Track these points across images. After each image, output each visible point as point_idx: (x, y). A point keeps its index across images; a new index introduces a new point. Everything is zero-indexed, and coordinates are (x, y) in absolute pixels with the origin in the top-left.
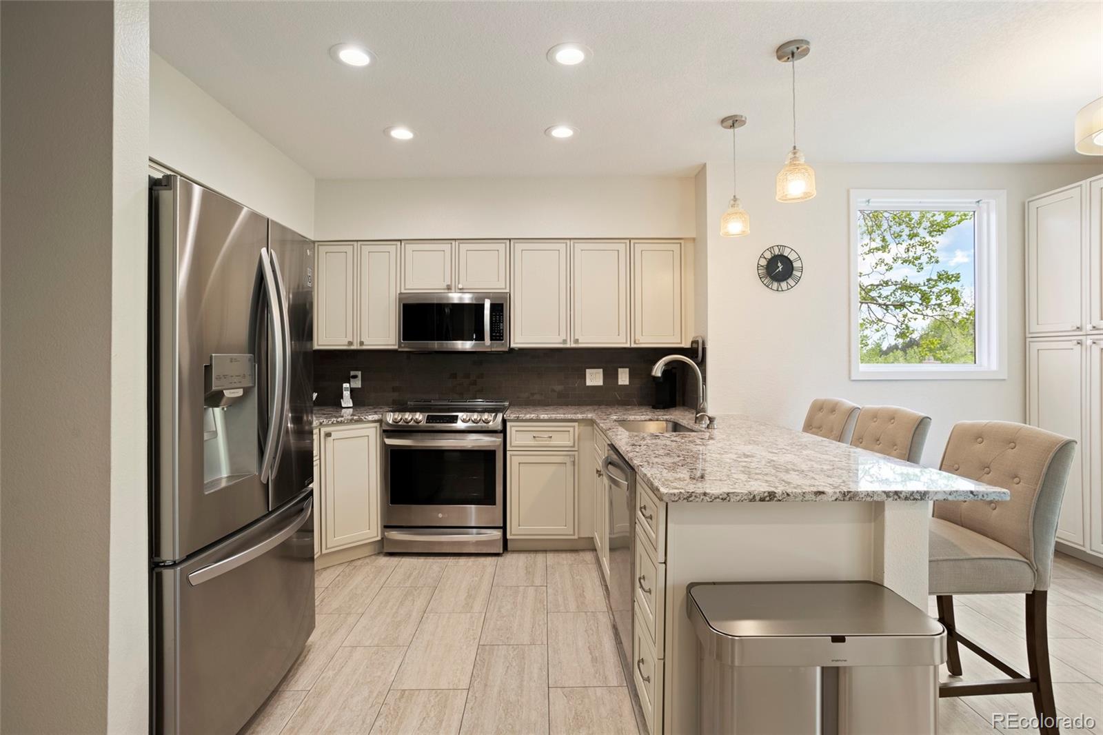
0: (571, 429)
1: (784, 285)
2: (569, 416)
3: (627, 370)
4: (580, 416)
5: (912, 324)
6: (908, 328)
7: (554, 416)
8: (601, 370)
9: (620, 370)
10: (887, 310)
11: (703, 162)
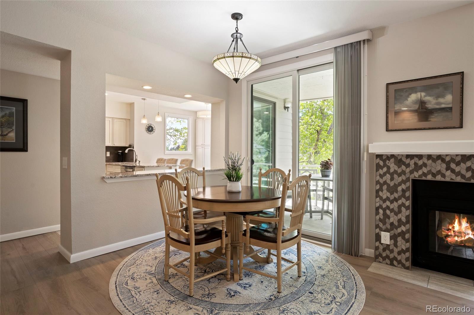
1: (151, 133)
5: (178, 141)
6: (176, 142)
10: (171, 137)
11: (134, 102)
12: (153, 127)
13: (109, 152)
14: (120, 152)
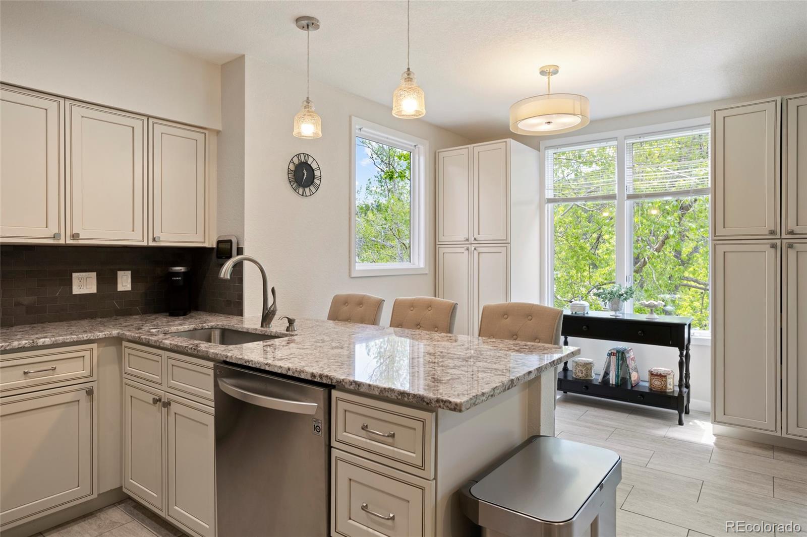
0: (87, 354)
1: (307, 190)
2: (85, 336)
3: (129, 273)
4: (101, 335)
7: (60, 339)
8: (94, 274)
9: (120, 273)
11: (242, 53)
12: (314, 166)
13: (130, 272)
14: (177, 274)
